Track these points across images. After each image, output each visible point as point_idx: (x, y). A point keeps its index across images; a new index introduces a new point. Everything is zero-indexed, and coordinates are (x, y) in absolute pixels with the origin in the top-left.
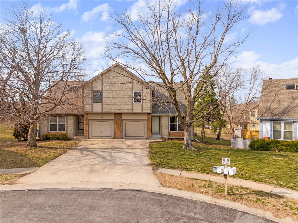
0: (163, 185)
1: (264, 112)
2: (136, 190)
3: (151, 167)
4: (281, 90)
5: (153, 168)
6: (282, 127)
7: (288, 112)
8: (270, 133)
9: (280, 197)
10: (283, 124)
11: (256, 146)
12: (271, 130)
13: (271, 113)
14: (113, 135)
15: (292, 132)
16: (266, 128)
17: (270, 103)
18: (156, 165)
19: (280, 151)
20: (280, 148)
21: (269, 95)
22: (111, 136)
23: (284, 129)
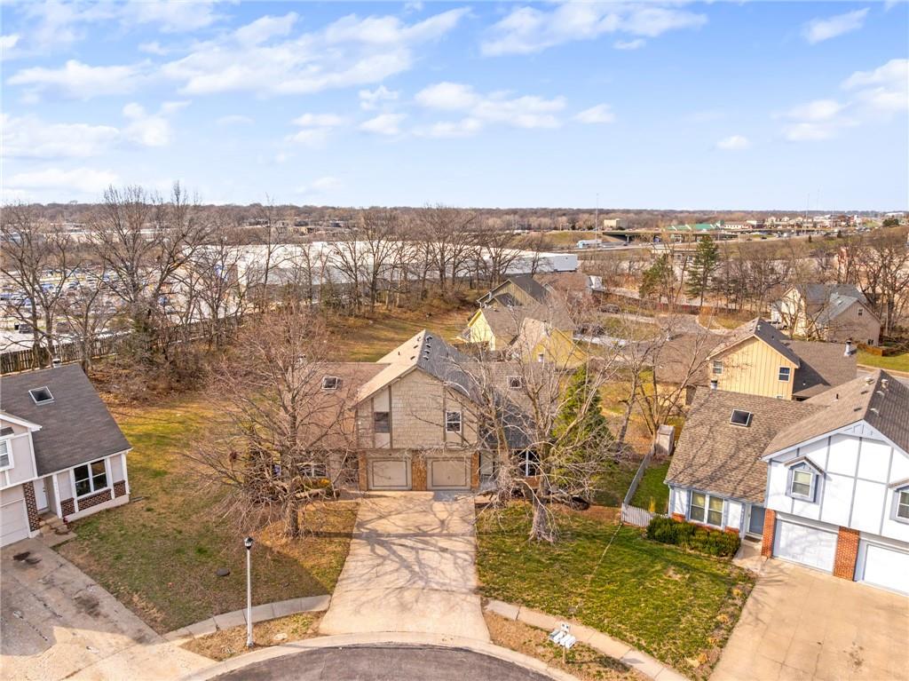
0: (494, 640)
1: (680, 470)
2: (461, 649)
3: (479, 596)
4: (722, 420)
5: (482, 599)
6: (705, 503)
7: (719, 479)
8: (685, 508)
9: (625, 668)
10: (707, 499)
11: (656, 534)
12: (688, 506)
13: (691, 475)
14: (410, 482)
15: (721, 514)
16: (680, 499)
17: (695, 451)
18: (486, 592)
19: (692, 549)
20: (693, 543)
21: (698, 429)
22: (407, 486)
23: (710, 507)
